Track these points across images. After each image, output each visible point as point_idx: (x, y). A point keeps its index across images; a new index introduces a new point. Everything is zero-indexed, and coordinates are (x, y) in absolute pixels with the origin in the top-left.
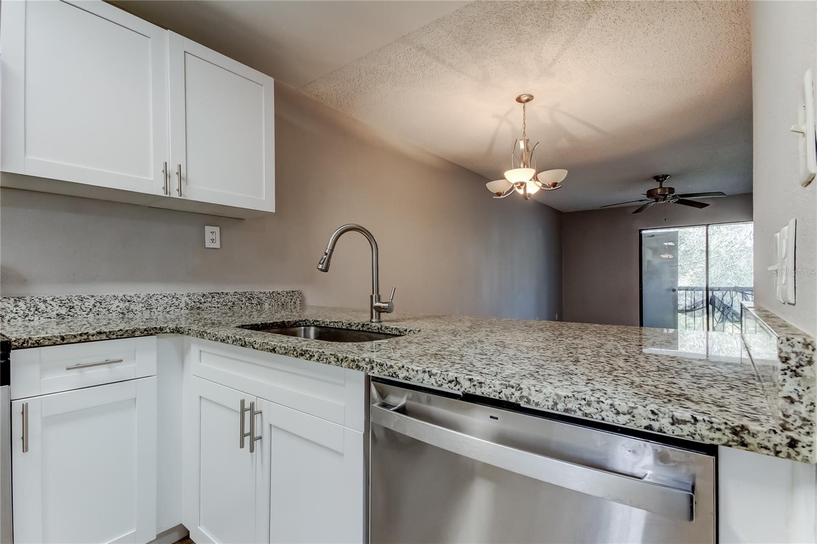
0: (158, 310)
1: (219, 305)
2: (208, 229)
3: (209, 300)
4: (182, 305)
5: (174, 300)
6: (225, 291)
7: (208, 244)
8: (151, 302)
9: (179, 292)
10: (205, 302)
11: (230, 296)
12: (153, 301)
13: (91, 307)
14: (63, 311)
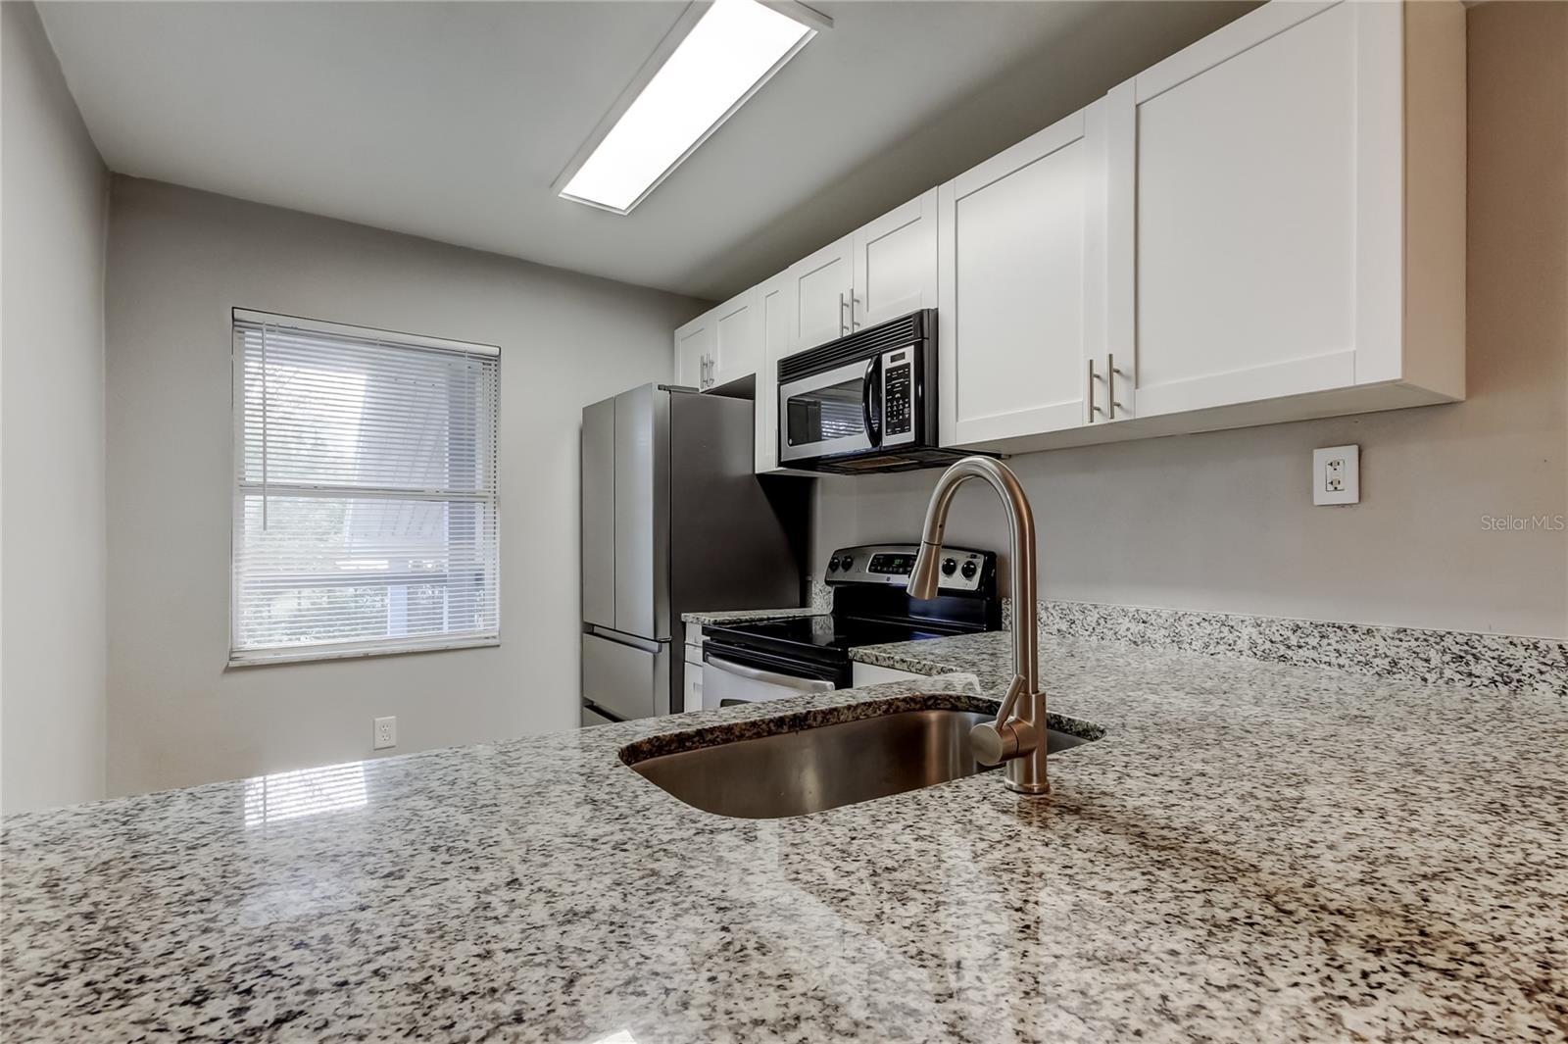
0: (1193, 647)
1: (1342, 661)
2: (1321, 457)
3: (1313, 642)
4: (1243, 644)
5: (1226, 630)
6: (1364, 624)
7: (1322, 496)
8: (1180, 628)
9: (1235, 616)
10: (1300, 647)
11: (1378, 640)
12: (1183, 627)
13: (1094, 625)
14: (1064, 627)
